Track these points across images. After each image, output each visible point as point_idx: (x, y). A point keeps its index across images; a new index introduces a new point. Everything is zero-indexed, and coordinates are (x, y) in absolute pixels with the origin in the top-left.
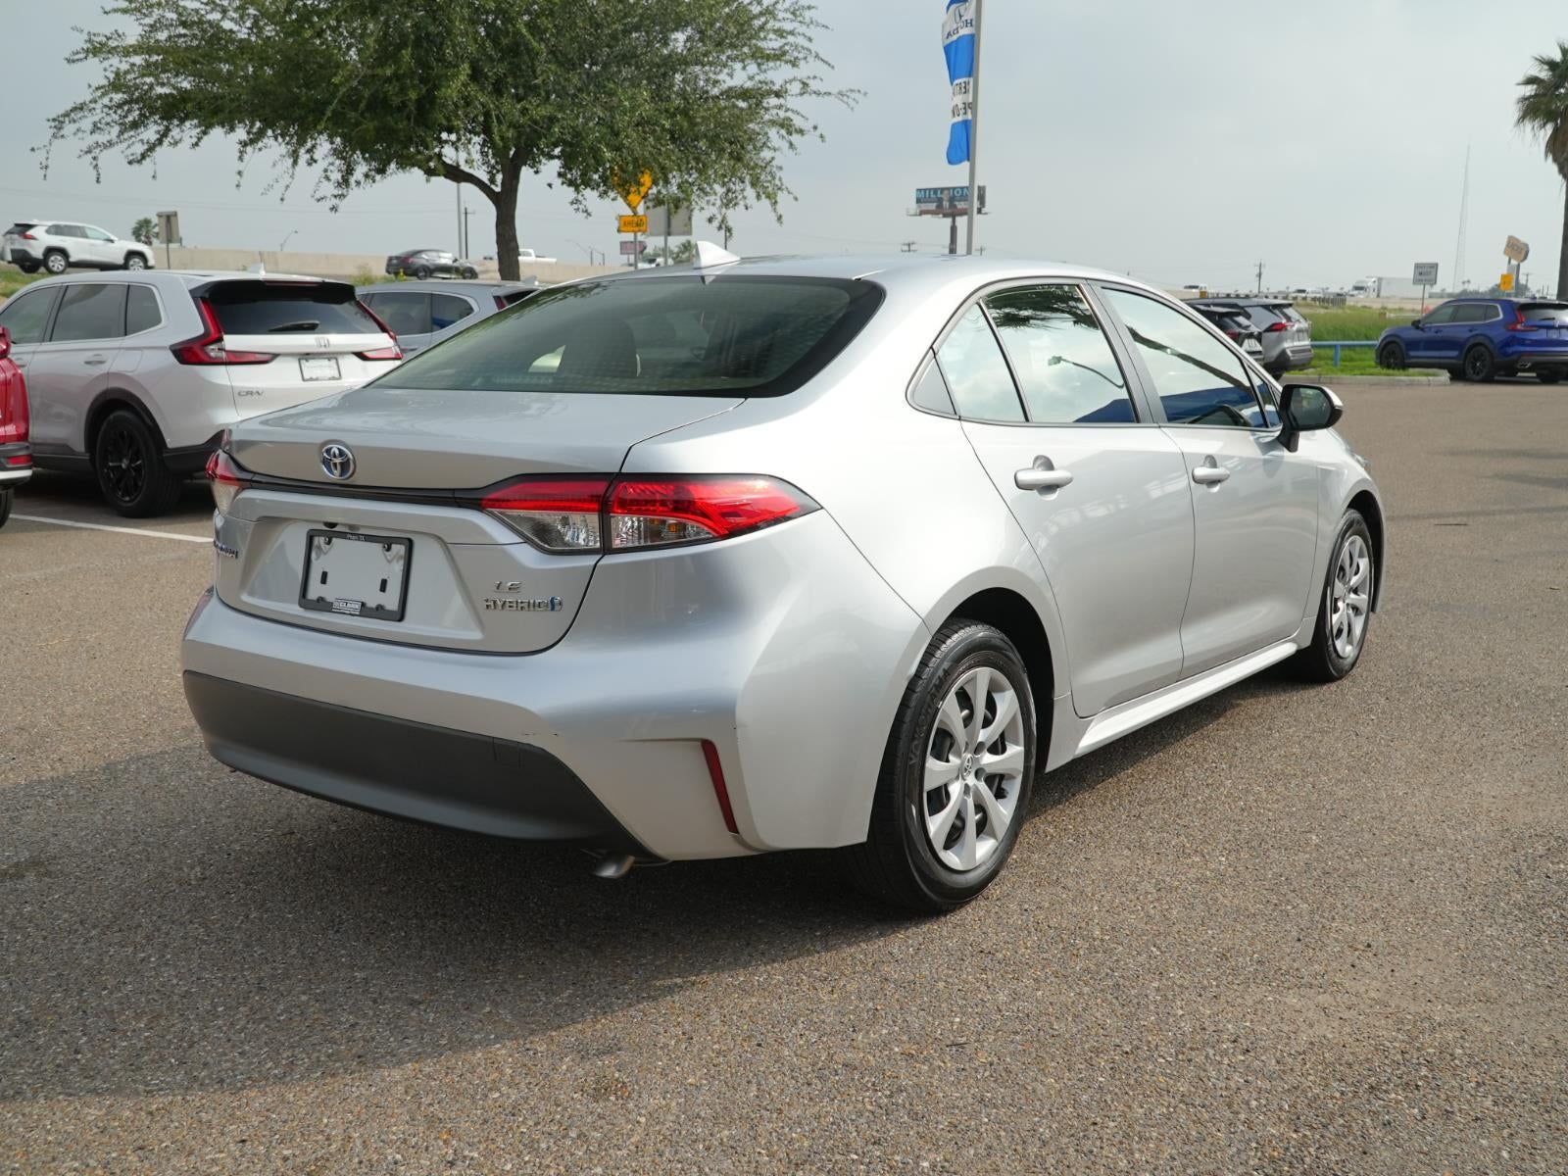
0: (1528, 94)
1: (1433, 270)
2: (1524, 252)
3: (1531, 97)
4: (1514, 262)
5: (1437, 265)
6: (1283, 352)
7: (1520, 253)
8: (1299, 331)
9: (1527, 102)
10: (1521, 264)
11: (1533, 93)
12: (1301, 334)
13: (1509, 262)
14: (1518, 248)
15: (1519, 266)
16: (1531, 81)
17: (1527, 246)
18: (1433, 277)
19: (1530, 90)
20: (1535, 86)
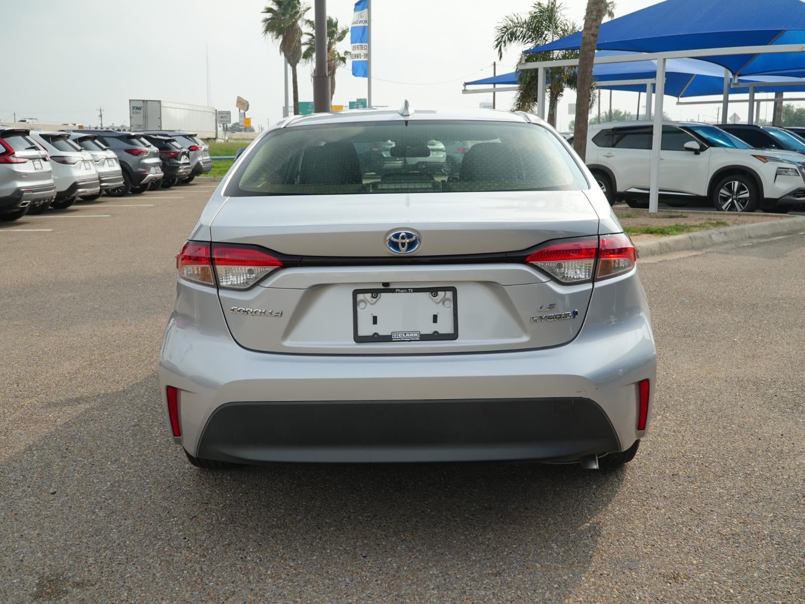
0: (268, 17)
1: (228, 116)
2: (246, 105)
3: (269, 19)
4: (242, 111)
5: (230, 112)
6: (198, 163)
7: (245, 106)
8: (205, 150)
9: (267, 22)
10: (246, 112)
11: (270, 17)
12: (205, 153)
13: (240, 111)
14: (243, 103)
15: (244, 113)
16: (269, 10)
17: (247, 102)
18: (228, 119)
19: (269, 15)
20: (271, 14)
